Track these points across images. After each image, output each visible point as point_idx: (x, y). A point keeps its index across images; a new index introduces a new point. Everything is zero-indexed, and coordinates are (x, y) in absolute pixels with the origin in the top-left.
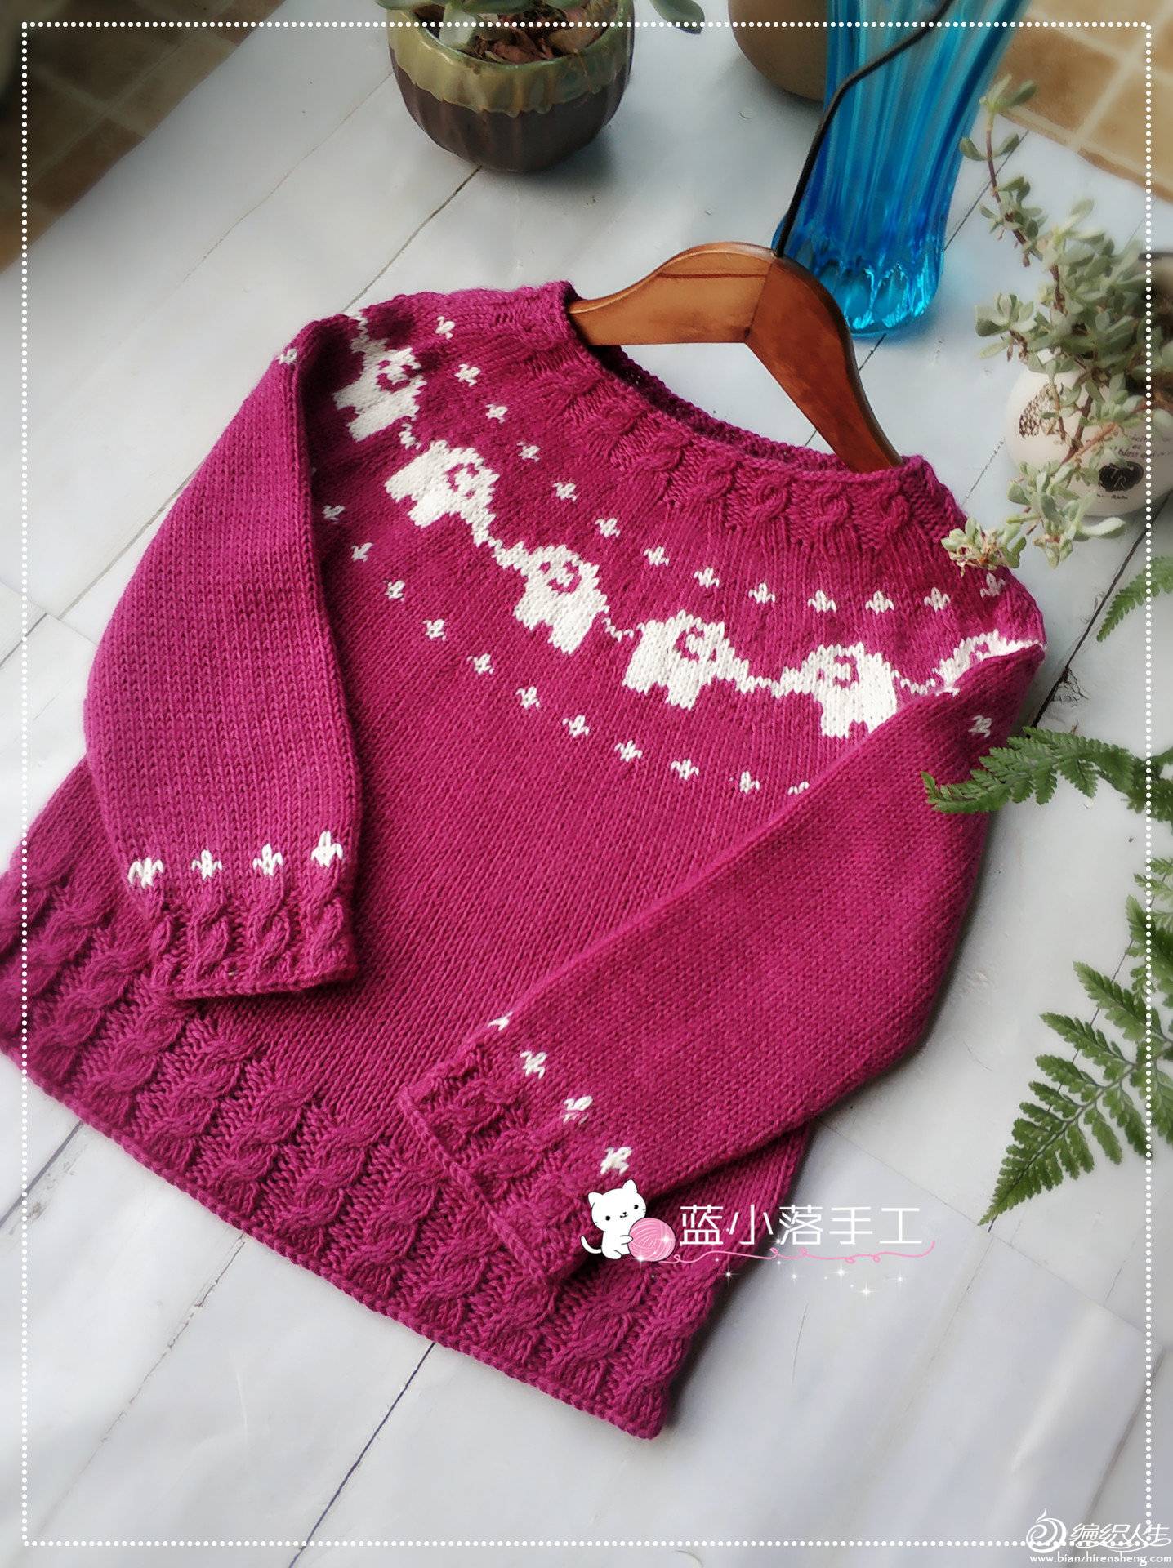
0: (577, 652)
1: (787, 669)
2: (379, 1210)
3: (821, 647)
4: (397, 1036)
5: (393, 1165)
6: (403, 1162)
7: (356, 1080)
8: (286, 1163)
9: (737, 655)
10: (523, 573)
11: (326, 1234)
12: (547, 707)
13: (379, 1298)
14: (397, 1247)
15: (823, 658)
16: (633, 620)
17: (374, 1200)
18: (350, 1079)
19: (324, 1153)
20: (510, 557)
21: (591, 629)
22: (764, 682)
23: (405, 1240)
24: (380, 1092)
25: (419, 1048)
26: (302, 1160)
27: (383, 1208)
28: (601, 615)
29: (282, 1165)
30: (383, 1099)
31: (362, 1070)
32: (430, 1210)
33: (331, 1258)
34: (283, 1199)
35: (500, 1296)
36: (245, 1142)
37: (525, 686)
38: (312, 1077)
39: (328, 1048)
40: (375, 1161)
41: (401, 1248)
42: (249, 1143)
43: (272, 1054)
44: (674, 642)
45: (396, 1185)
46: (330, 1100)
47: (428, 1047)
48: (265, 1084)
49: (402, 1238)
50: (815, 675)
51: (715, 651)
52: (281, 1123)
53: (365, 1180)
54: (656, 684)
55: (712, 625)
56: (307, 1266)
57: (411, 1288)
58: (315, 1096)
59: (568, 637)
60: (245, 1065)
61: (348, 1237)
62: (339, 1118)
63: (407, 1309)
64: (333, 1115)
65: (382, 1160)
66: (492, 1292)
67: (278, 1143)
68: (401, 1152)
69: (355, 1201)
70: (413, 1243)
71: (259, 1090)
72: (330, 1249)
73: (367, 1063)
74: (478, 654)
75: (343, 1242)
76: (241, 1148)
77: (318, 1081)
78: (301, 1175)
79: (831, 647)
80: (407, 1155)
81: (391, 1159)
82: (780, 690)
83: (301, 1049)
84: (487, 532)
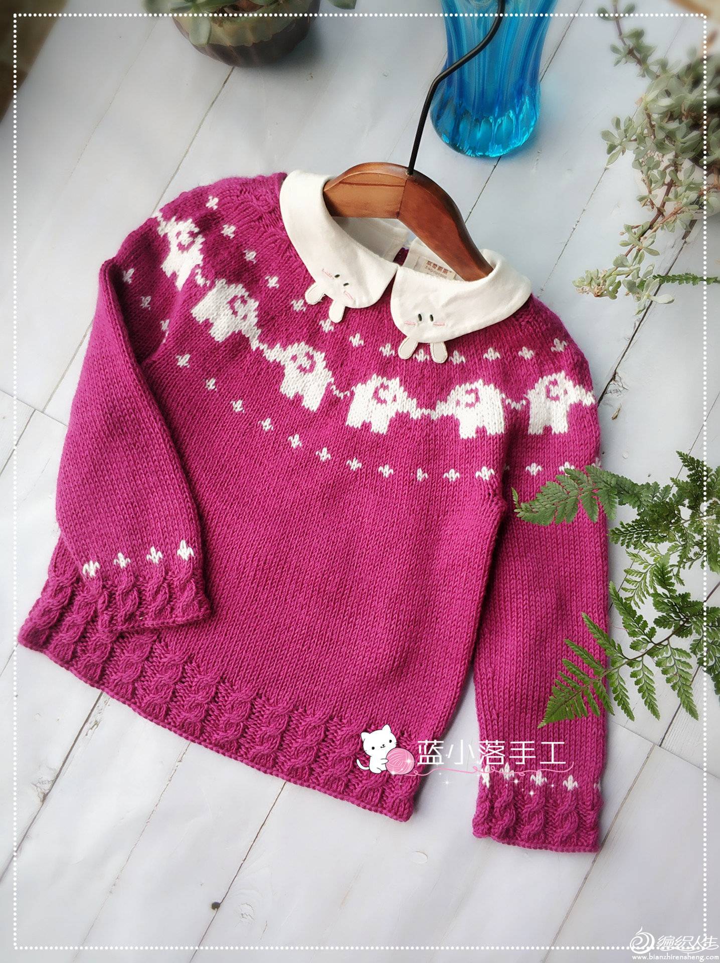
0: (319, 409)
1: (439, 401)
2: (261, 730)
3: (458, 386)
4: (257, 642)
5: (265, 707)
6: (270, 705)
7: (240, 667)
8: (213, 712)
9: (409, 396)
10: (282, 364)
11: (238, 743)
12: (305, 447)
13: (268, 768)
14: (272, 747)
15: (459, 393)
16: (349, 385)
17: (258, 725)
18: (237, 667)
19: (230, 706)
20: (273, 354)
21: (325, 394)
22: (426, 412)
23: (276, 742)
24: (253, 672)
25: (269, 646)
26: (220, 710)
27: (264, 729)
28: (329, 384)
29: (211, 713)
30: (255, 675)
31: (242, 662)
32: (286, 727)
33: (242, 752)
34: (214, 729)
35: (326, 763)
36: (191, 705)
37: (293, 434)
38: (219, 668)
39: (224, 653)
40: (256, 707)
41: (275, 746)
42: (194, 705)
43: (197, 658)
44: (372, 395)
45: (268, 717)
46: (229, 678)
47: (273, 645)
48: (196, 675)
49: (275, 741)
50: (455, 403)
51: (395, 396)
52: (207, 693)
53: (253, 716)
54: (364, 422)
55: (393, 380)
56: (230, 757)
57: (283, 763)
58: (221, 678)
59: (312, 402)
60: (184, 665)
61: (249, 743)
62: (235, 688)
63: (283, 772)
64: (232, 687)
65: (260, 706)
66: (322, 762)
67: (207, 703)
68: (268, 700)
69: (249, 727)
70: (280, 743)
71: (194, 678)
72: (241, 748)
73: (244, 658)
74: (263, 418)
75: (247, 746)
76: (190, 707)
77: (222, 670)
78: (221, 717)
79: (463, 385)
80: (271, 701)
81: (263, 705)
82: (435, 415)
83: (211, 655)
84: (258, 341)
